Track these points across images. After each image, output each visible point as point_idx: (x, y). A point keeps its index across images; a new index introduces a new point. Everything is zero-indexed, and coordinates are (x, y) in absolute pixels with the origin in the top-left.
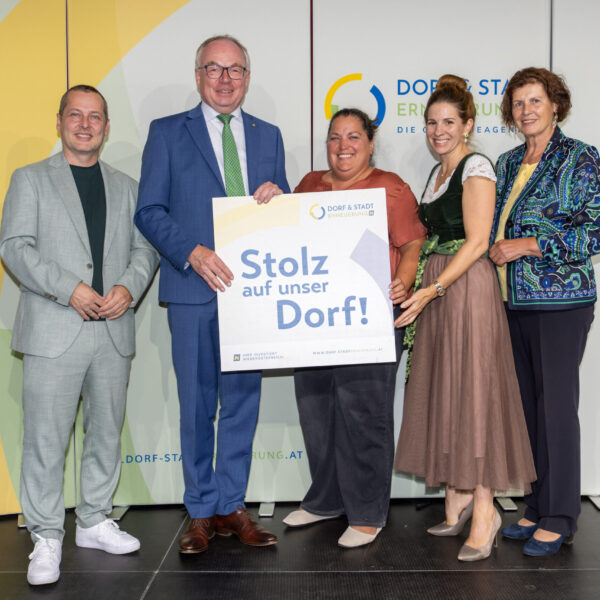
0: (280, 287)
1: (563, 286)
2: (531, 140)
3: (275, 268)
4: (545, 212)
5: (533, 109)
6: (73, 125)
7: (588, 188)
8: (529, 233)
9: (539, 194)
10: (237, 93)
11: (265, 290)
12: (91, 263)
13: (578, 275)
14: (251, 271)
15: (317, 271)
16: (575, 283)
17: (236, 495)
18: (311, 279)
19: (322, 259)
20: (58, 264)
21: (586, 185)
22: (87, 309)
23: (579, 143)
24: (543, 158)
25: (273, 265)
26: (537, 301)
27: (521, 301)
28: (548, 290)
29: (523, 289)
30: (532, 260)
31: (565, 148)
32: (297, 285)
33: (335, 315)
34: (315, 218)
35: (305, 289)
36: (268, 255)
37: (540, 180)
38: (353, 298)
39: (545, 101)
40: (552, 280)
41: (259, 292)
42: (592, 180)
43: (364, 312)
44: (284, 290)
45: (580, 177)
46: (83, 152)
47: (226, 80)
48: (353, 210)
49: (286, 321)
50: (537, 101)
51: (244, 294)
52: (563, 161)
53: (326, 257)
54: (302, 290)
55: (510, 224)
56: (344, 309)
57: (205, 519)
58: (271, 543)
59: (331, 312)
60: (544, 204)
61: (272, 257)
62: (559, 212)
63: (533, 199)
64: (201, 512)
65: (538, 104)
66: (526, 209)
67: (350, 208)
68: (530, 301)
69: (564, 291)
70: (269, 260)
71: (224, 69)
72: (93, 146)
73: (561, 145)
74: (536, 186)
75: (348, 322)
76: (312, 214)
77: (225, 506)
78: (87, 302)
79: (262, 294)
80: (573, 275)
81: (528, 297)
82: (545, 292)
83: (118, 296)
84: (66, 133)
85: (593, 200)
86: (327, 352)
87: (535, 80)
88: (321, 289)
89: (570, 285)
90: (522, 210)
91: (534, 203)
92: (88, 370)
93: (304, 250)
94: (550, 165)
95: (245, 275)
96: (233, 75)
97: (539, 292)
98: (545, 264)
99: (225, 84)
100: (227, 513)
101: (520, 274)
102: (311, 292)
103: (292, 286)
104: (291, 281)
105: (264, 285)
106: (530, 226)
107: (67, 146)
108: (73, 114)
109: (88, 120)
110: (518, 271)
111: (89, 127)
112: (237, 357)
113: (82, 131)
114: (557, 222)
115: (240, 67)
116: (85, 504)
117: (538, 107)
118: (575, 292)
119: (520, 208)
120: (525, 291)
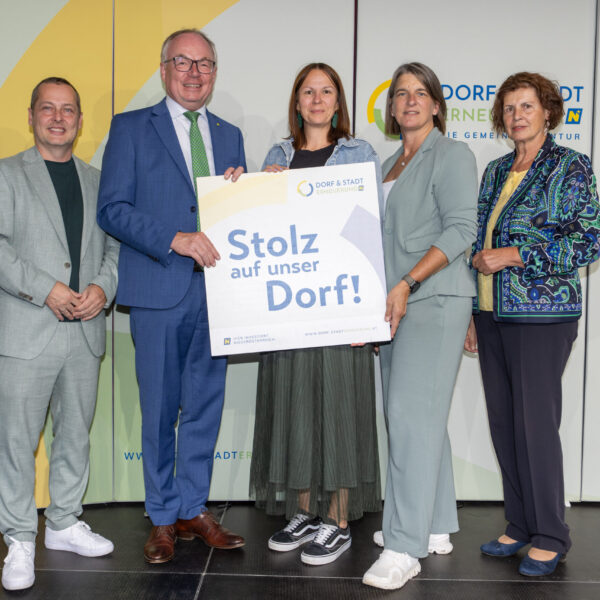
0: (270, 267)
1: (552, 298)
2: (521, 147)
3: (263, 248)
4: (534, 221)
5: (524, 115)
6: (46, 119)
7: (578, 197)
8: (516, 242)
9: (528, 202)
10: (205, 88)
11: (253, 271)
12: (69, 262)
13: (567, 288)
14: (239, 251)
15: (307, 250)
16: (564, 296)
17: (198, 499)
18: (301, 258)
19: (312, 237)
20: (33, 263)
21: (577, 193)
22: (63, 309)
23: (571, 151)
24: (533, 166)
25: (261, 245)
26: (524, 314)
27: (507, 313)
28: (536, 302)
29: (509, 301)
31: (556, 155)
32: (286, 265)
33: (327, 293)
34: (303, 195)
35: (295, 268)
36: (256, 235)
37: (530, 188)
38: (345, 276)
39: (537, 107)
40: (541, 292)
41: (247, 273)
42: (583, 189)
43: (356, 291)
44: (273, 270)
45: (570, 186)
46: (56, 146)
47: (195, 74)
48: (342, 186)
49: (278, 301)
50: (528, 106)
51: (233, 276)
52: (554, 168)
53: (315, 236)
54: (292, 269)
55: (496, 233)
56: (335, 288)
57: (170, 526)
58: (238, 546)
59: (323, 291)
61: (260, 237)
62: (548, 221)
63: (522, 207)
64: (164, 520)
65: (529, 110)
66: (515, 218)
67: (339, 184)
68: (516, 313)
69: (553, 304)
70: (257, 240)
71: (193, 62)
72: (67, 140)
73: (551, 153)
74: (525, 194)
75: (341, 301)
76: (300, 191)
77: (187, 512)
78: (63, 301)
79: (251, 275)
80: (562, 288)
81: (515, 309)
82: (534, 304)
83: (94, 295)
85: (585, 210)
86: (320, 333)
87: (527, 84)
88: (312, 268)
89: (559, 297)
90: (510, 218)
91: (523, 212)
92: (61, 372)
93: (293, 228)
94: (541, 172)
95: (233, 256)
96: (202, 69)
97: (526, 304)
99: (194, 77)
100: (189, 517)
101: (507, 285)
102: (302, 271)
103: (282, 267)
104: (281, 260)
105: (253, 266)
106: (518, 235)
107: (40, 141)
108: (46, 108)
109: (61, 113)
110: (505, 282)
111: (62, 121)
112: (227, 341)
113: (55, 125)
114: (547, 231)
115: (209, 61)
116: (55, 508)
117: (529, 113)
118: (564, 305)
119: (507, 216)
120: (511, 302)
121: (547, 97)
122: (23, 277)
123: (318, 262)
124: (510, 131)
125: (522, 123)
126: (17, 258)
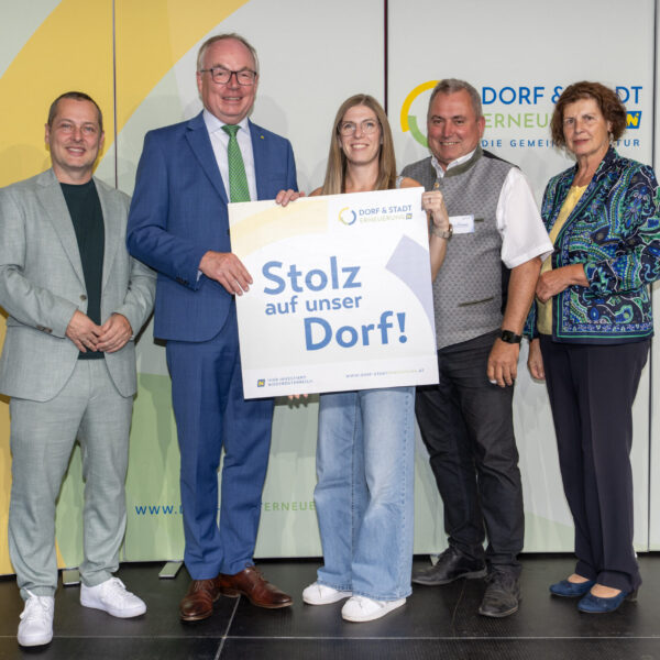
0: (308, 303)
1: (613, 319)
2: (583, 160)
3: (301, 282)
4: (594, 236)
5: (586, 127)
6: (64, 136)
7: (641, 210)
8: (577, 259)
9: (588, 217)
10: (245, 100)
11: (290, 307)
12: (85, 293)
13: (630, 307)
14: (275, 285)
15: (349, 284)
16: (626, 316)
17: (243, 552)
18: (342, 293)
19: (354, 271)
20: (49, 292)
21: (639, 207)
22: (84, 339)
23: (634, 163)
24: (594, 179)
25: (298, 278)
26: (583, 334)
27: (566, 334)
28: (596, 322)
29: (569, 321)
30: (580, 289)
31: (618, 168)
32: (326, 300)
33: (370, 332)
34: (345, 223)
35: (335, 304)
36: (293, 267)
37: (590, 203)
38: (390, 313)
39: (599, 118)
40: (601, 312)
41: (283, 309)
42: (646, 202)
43: (402, 330)
44: (312, 306)
45: (632, 199)
46: (74, 168)
47: (235, 86)
48: (388, 214)
49: (316, 340)
50: (590, 118)
51: (267, 312)
52: (616, 181)
53: (358, 268)
54: (332, 305)
55: (557, 250)
56: (379, 326)
57: (208, 581)
58: (286, 605)
59: (366, 330)
60: (594, 229)
61: (298, 270)
62: (609, 237)
63: (582, 223)
64: (204, 573)
65: (591, 122)
66: (574, 234)
67: (384, 211)
68: (576, 334)
69: (614, 325)
70: (294, 273)
71: (232, 73)
72: (86, 161)
73: (613, 164)
74: (585, 209)
75: (385, 340)
76: (341, 219)
77: (231, 566)
78: (84, 330)
79: (287, 311)
80: (624, 308)
81: (575, 329)
82: (594, 325)
83: (118, 325)
84: (56, 146)
85: (646, 224)
86: (362, 375)
87: (588, 95)
88: (354, 304)
89: (621, 317)
90: (570, 235)
91: (583, 228)
92: (84, 415)
93: (333, 260)
94: (602, 186)
95: (268, 291)
96: (243, 80)
97: (586, 324)
98: (592, 295)
99: (233, 90)
100: (233, 572)
101: (567, 304)
102: (343, 307)
103: (321, 302)
104: (319, 296)
105: (289, 301)
106: (578, 252)
107: (57, 162)
108: (64, 126)
109: (81, 132)
110: (565, 301)
111: (82, 140)
112: (261, 383)
113: (75, 145)
114: (609, 248)
115: (250, 71)
116: (87, 562)
117: (590, 126)
118: (625, 325)
119: (567, 233)
120: (571, 322)
121: (610, 107)
122: (39, 307)
123: (360, 298)
124: (571, 144)
125: (584, 136)
126: (31, 288)
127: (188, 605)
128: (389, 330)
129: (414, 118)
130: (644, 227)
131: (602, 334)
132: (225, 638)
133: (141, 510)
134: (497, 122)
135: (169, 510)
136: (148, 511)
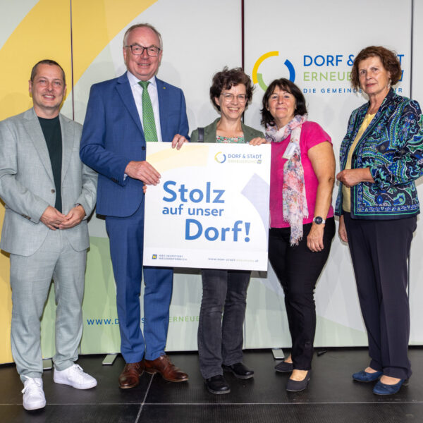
0: (189, 210)
1: (392, 202)
2: (373, 98)
3: (187, 195)
4: (379, 148)
5: (373, 75)
6: (42, 89)
7: (409, 130)
8: (367, 163)
9: (375, 135)
10: (152, 66)
11: (178, 211)
12: (54, 189)
13: (403, 195)
14: (170, 196)
15: (217, 201)
16: (401, 200)
17: (160, 346)
18: (212, 206)
19: (221, 192)
20: (31, 193)
21: (408, 127)
23: (405, 99)
24: (379, 110)
25: (185, 193)
26: (372, 213)
27: (360, 213)
28: (380, 205)
30: (370, 185)
31: (395, 103)
32: (201, 209)
33: (227, 233)
35: (207, 212)
36: (183, 186)
37: (376, 126)
38: (241, 222)
39: (382, 69)
40: (384, 198)
41: (174, 211)
42: (413, 124)
43: (247, 233)
44: (192, 212)
45: (404, 122)
46: (48, 108)
47: (145, 57)
50: (376, 69)
51: (163, 212)
52: (393, 111)
53: (223, 191)
54: (204, 213)
55: (354, 156)
56: (233, 230)
57: (136, 364)
58: (184, 380)
59: (224, 231)
60: (378, 143)
61: (185, 188)
62: (389, 148)
63: (371, 139)
64: (133, 359)
65: (377, 72)
66: (366, 146)
68: (367, 213)
69: (392, 206)
70: (183, 190)
71: (145, 48)
72: (56, 104)
73: (392, 100)
74: (374, 130)
75: (236, 239)
76: (217, 159)
77: (152, 355)
79: (176, 213)
80: (399, 195)
81: (366, 210)
82: (379, 207)
84: (36, 95)
85: (413, 139)
87: (374, 54)
88: (218, 214)
89: (397, 201)
90: (363, 147)
91: (372, 142)
92: (57, 262)
93: (208, 184)
94: (384, 114)
95: (165, 199)
96: (151, 53)
97: (374, 207)
99: (145, 59)
100: (152, 359)
101: (361, 193)
102: (211, 215)
103: (198, 210)
104: (197, 206)
105: (178, 207)
106: (368, 158)
107: (37, 104)
109: (52, 85)
110: (359, 191)
111: (53, 91)
112: (154, 257)
113: (48, 93)
114: (388, 155)
115: (156, 47)
116: (58, 355)
117: (376, 74)
118: (400, 207)
119: (362, 145)
120: (363, 205)
121: (388, 62)
123: (223, 210)
124: (364, 87)
125: (372, 81)
127: (123, 379)
128: (239, 232)
129: (261, 75)
130: (411, 141)
131: (385, 213)
132: (143, 404)
133: (90, 322)
134: (313, 77)
135: (108, 322)
136: (95, 323)
